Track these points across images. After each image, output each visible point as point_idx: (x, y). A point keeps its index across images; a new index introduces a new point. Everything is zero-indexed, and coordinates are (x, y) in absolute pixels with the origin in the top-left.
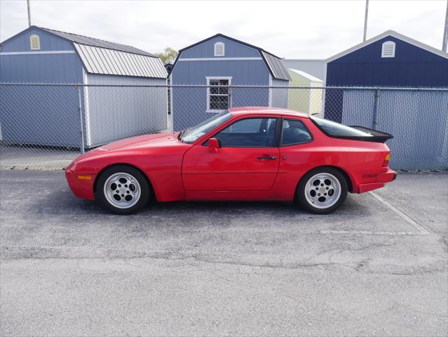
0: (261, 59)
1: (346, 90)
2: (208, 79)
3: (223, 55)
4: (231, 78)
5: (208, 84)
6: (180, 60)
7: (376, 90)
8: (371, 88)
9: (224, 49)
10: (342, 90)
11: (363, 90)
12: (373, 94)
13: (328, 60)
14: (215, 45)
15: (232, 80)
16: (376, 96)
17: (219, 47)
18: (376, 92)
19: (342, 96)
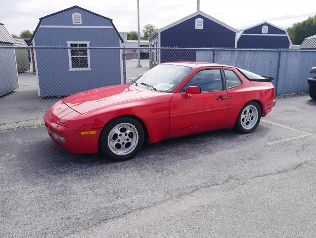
0: (112, 27)
1: (197, 50)
2: (69, 43)
3: (81, 24)
4: (89, 42)
5: (69, 46)
6: (40, 26)
7: (214, 50)
8: (211, 49)
9: (81, 18)
10: (195, 50)
11: (206, 50)
12: (212, 52)
13: (161, 29)
14: (73, 15)
15: (89, 44)
16: (214, 54)
17: (76, 17)
18: (214, 52)
19: (195, 54)
